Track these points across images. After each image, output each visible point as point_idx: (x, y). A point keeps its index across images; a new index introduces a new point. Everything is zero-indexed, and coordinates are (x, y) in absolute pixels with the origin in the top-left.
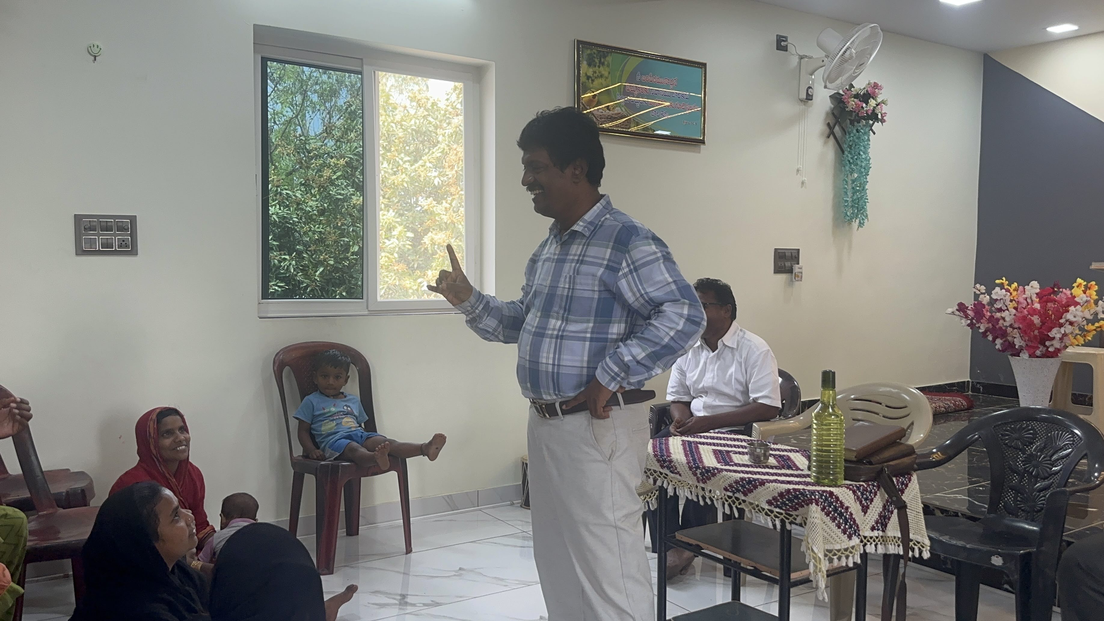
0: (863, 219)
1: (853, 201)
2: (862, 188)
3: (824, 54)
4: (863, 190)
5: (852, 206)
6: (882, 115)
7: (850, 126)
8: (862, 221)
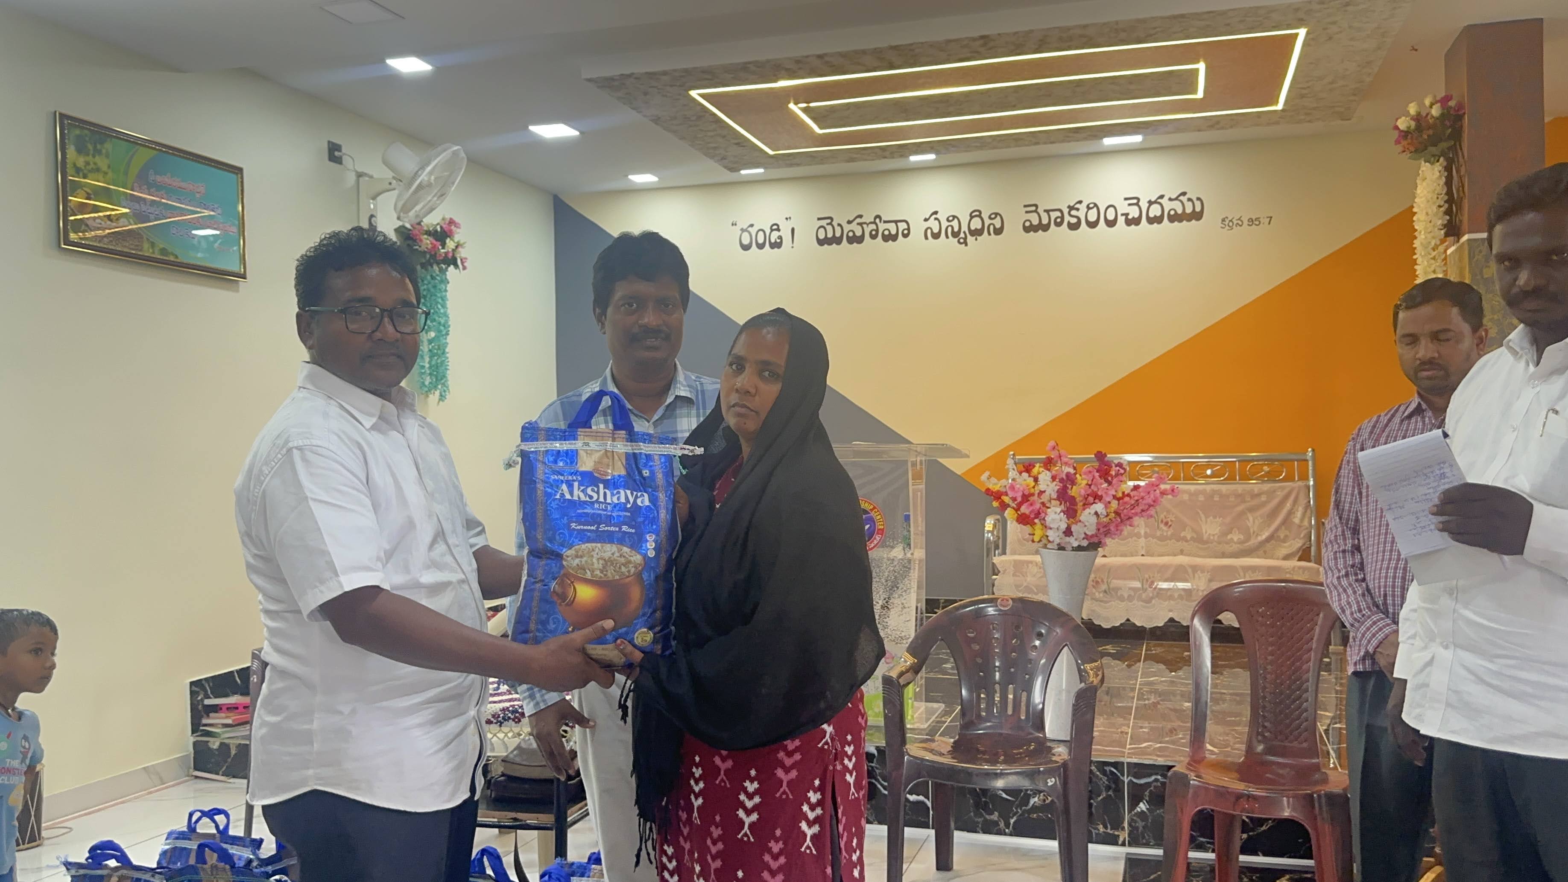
0: (445, 391)
1: (430, 368)
2: (442, 351)
3: (394, 175)
4: (444, 353)
5: (430, 374)
6: (461, 260)
7: (423, 270)
8: (443, 394)
